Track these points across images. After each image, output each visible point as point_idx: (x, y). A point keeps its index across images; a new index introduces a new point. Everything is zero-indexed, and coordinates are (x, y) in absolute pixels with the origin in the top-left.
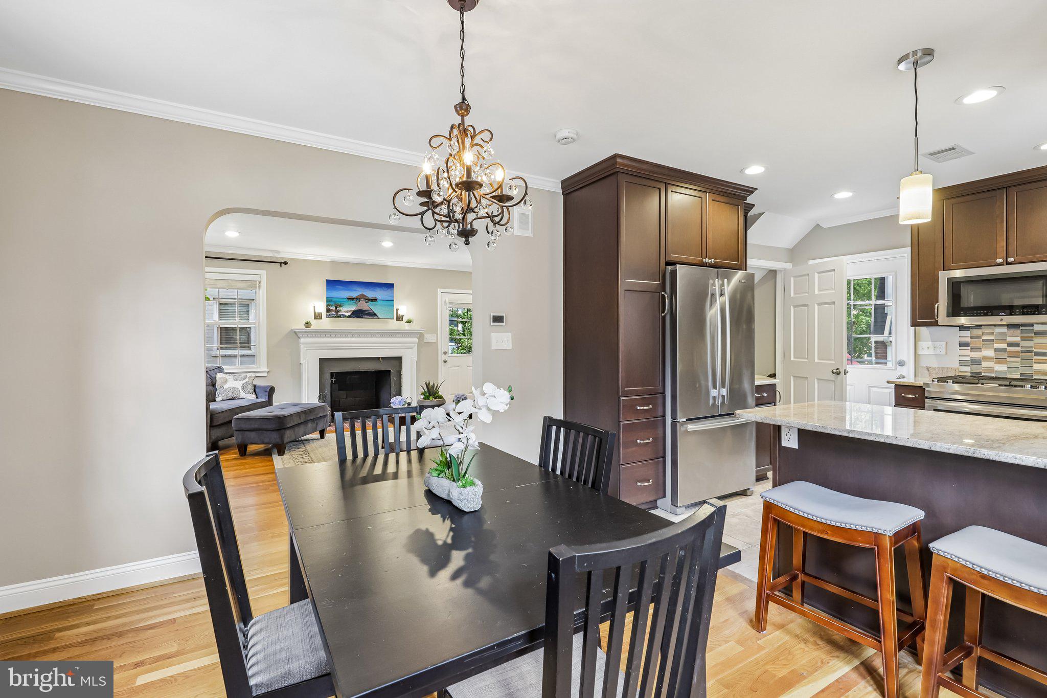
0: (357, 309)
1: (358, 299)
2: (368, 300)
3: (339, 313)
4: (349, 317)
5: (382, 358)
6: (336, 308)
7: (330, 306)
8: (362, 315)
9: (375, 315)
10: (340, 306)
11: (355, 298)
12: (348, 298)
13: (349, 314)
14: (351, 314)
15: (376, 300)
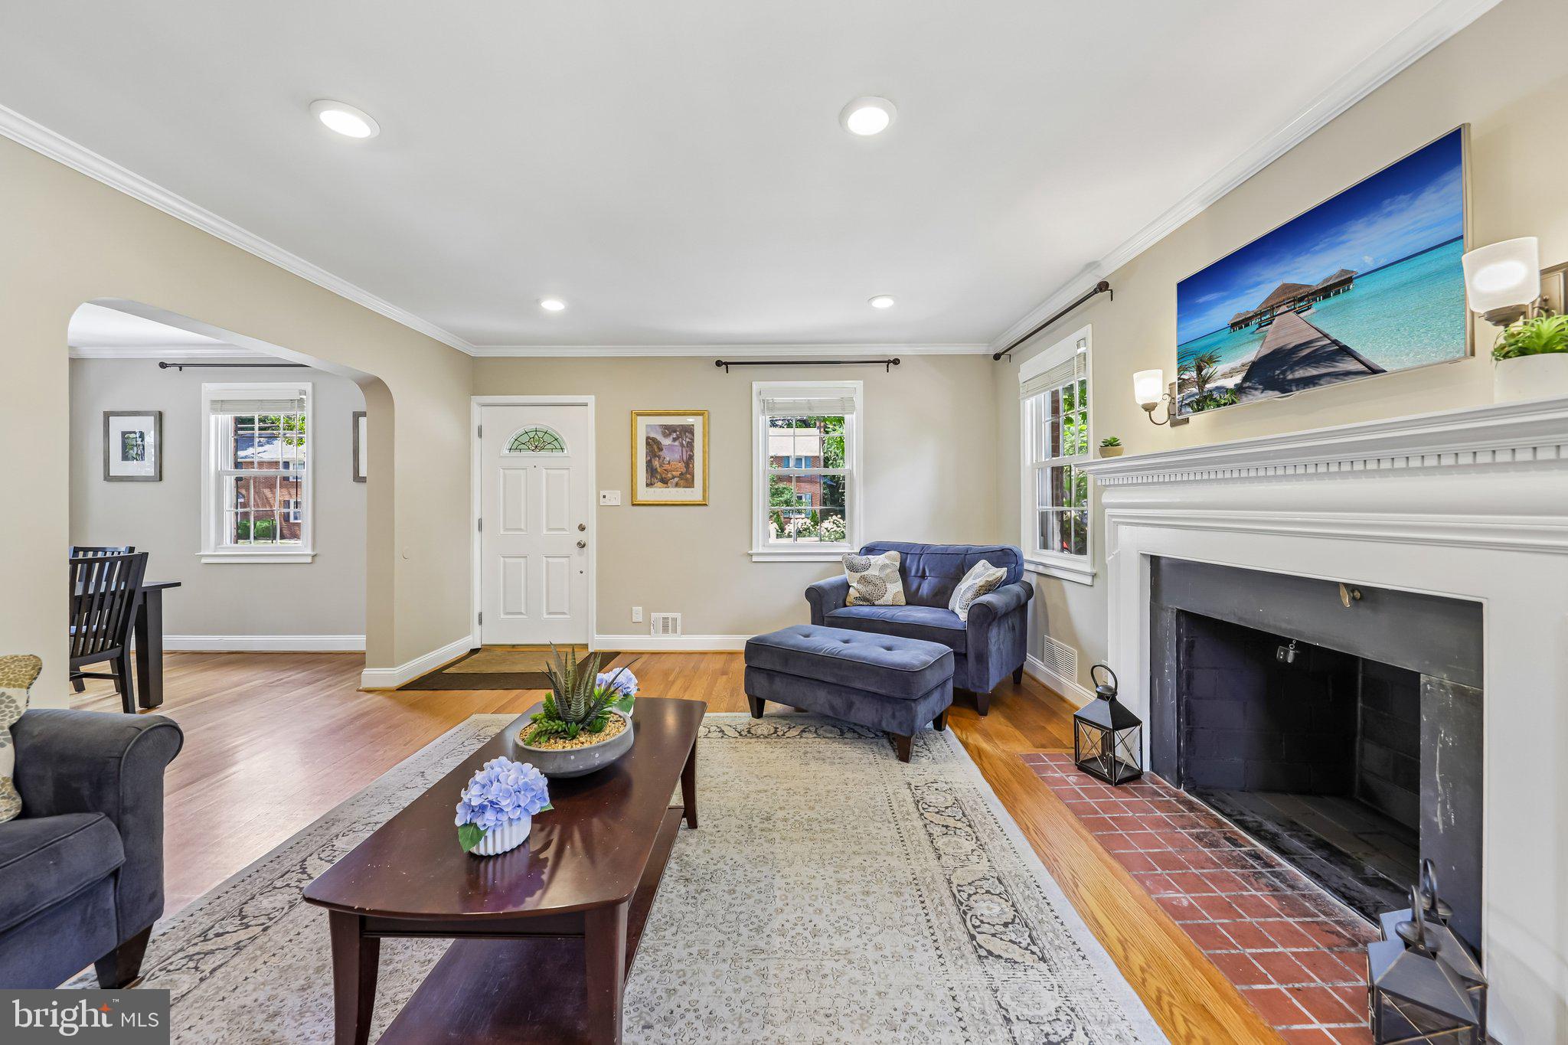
0: (1265, 351)
1: (1265, 315)
2: (1302, 298)
3: (1208, 386)
4: (1240, 390)
5: (1351, 588)
6: (1200, 369)
7: (1186, 369)
8: (1284, 373)
9: (1345, 351)
10: (1211, 360)
11: (1256, 315)
12: (1233, 326)
13: (1238, 379)
14: (1245, 380)
15: (1350, 280)
